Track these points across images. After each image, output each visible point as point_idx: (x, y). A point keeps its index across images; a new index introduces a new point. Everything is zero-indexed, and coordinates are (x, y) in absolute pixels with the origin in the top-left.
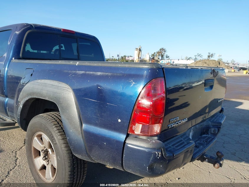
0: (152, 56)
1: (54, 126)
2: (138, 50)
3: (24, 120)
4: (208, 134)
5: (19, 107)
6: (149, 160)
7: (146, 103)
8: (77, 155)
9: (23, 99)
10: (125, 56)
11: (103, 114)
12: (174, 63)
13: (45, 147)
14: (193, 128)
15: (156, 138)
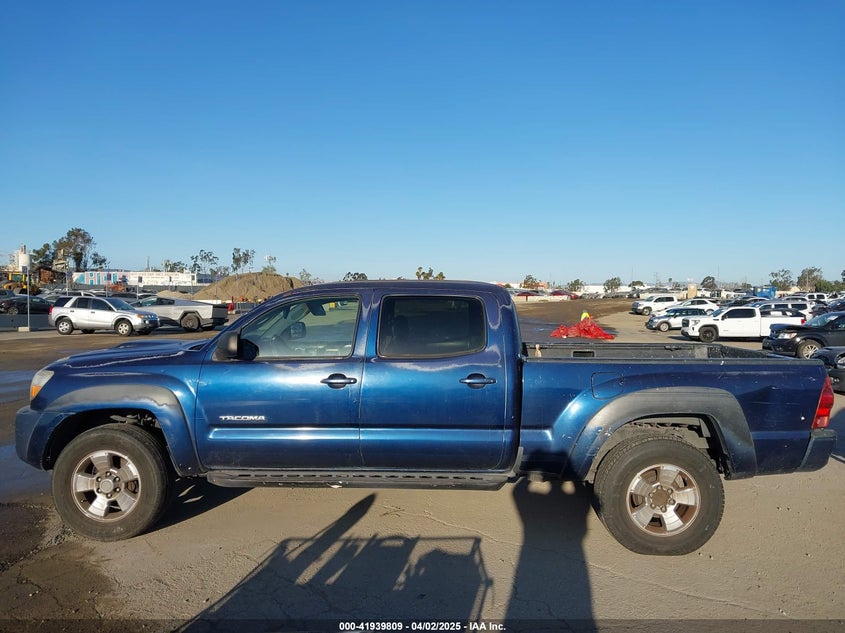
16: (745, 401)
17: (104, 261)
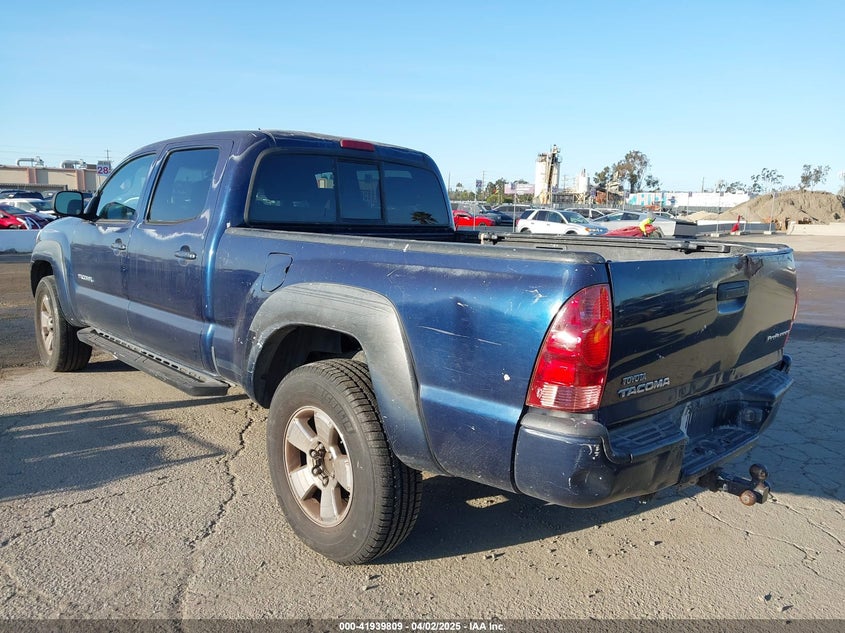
0: (596, 181)
1: (347, 392)
2: (547, 159)
3: (262, 378)
4: (734, 422)
5: (254, 348)
6: (573, 462)
7: (568, 340)
8: (403, 458)
9: (264, 327)
10: (501, 183)
11: (469, 363)
12: (676, 206)
13: (320, 443)
14: (688, 404)
15: (590, 417)
16: (416, 322)
17: (657, 182)
